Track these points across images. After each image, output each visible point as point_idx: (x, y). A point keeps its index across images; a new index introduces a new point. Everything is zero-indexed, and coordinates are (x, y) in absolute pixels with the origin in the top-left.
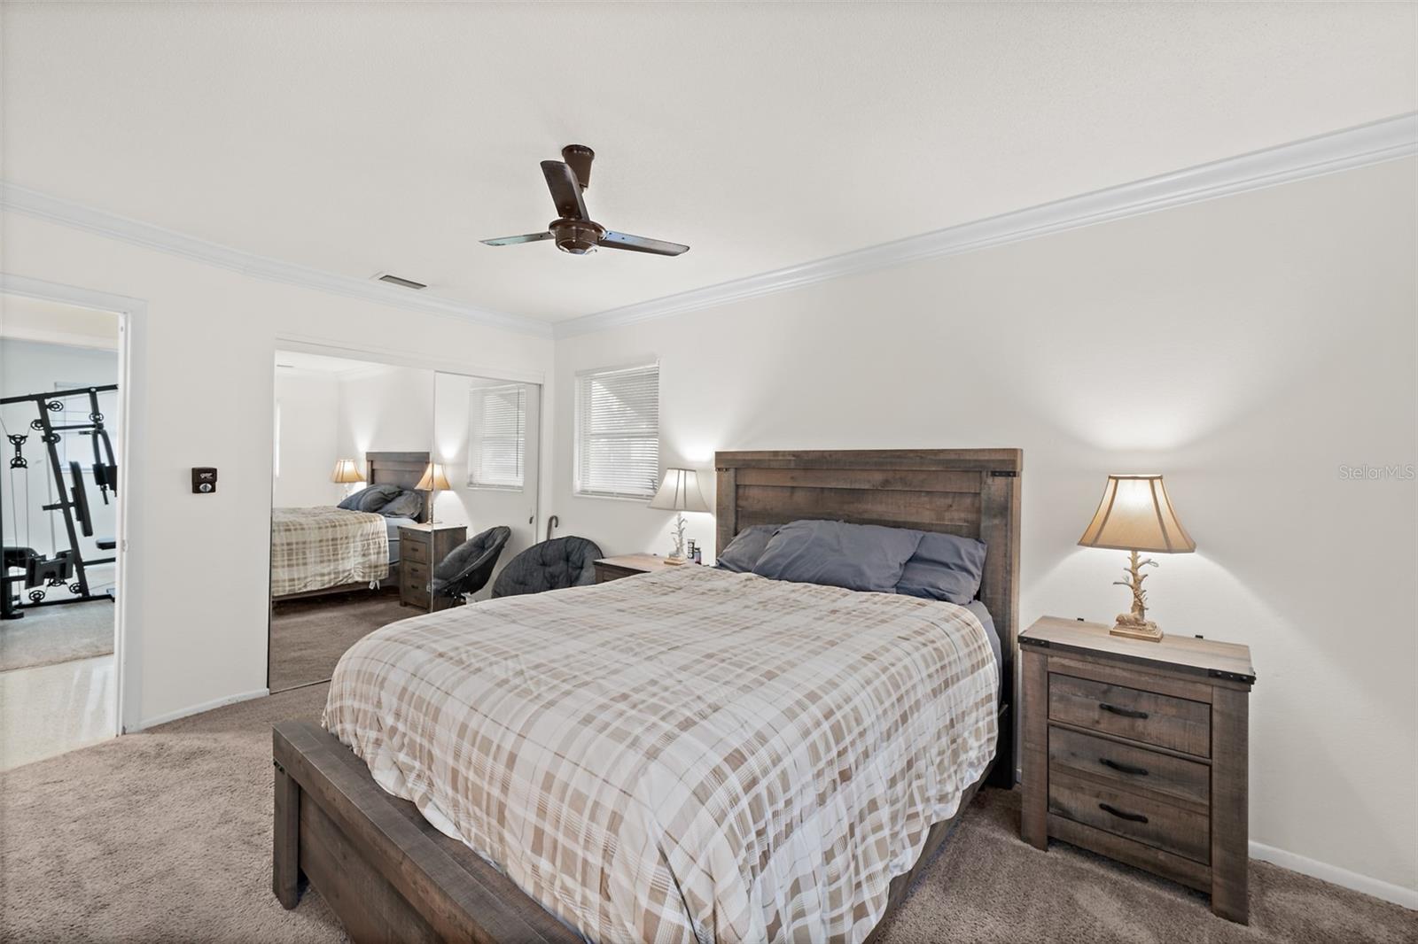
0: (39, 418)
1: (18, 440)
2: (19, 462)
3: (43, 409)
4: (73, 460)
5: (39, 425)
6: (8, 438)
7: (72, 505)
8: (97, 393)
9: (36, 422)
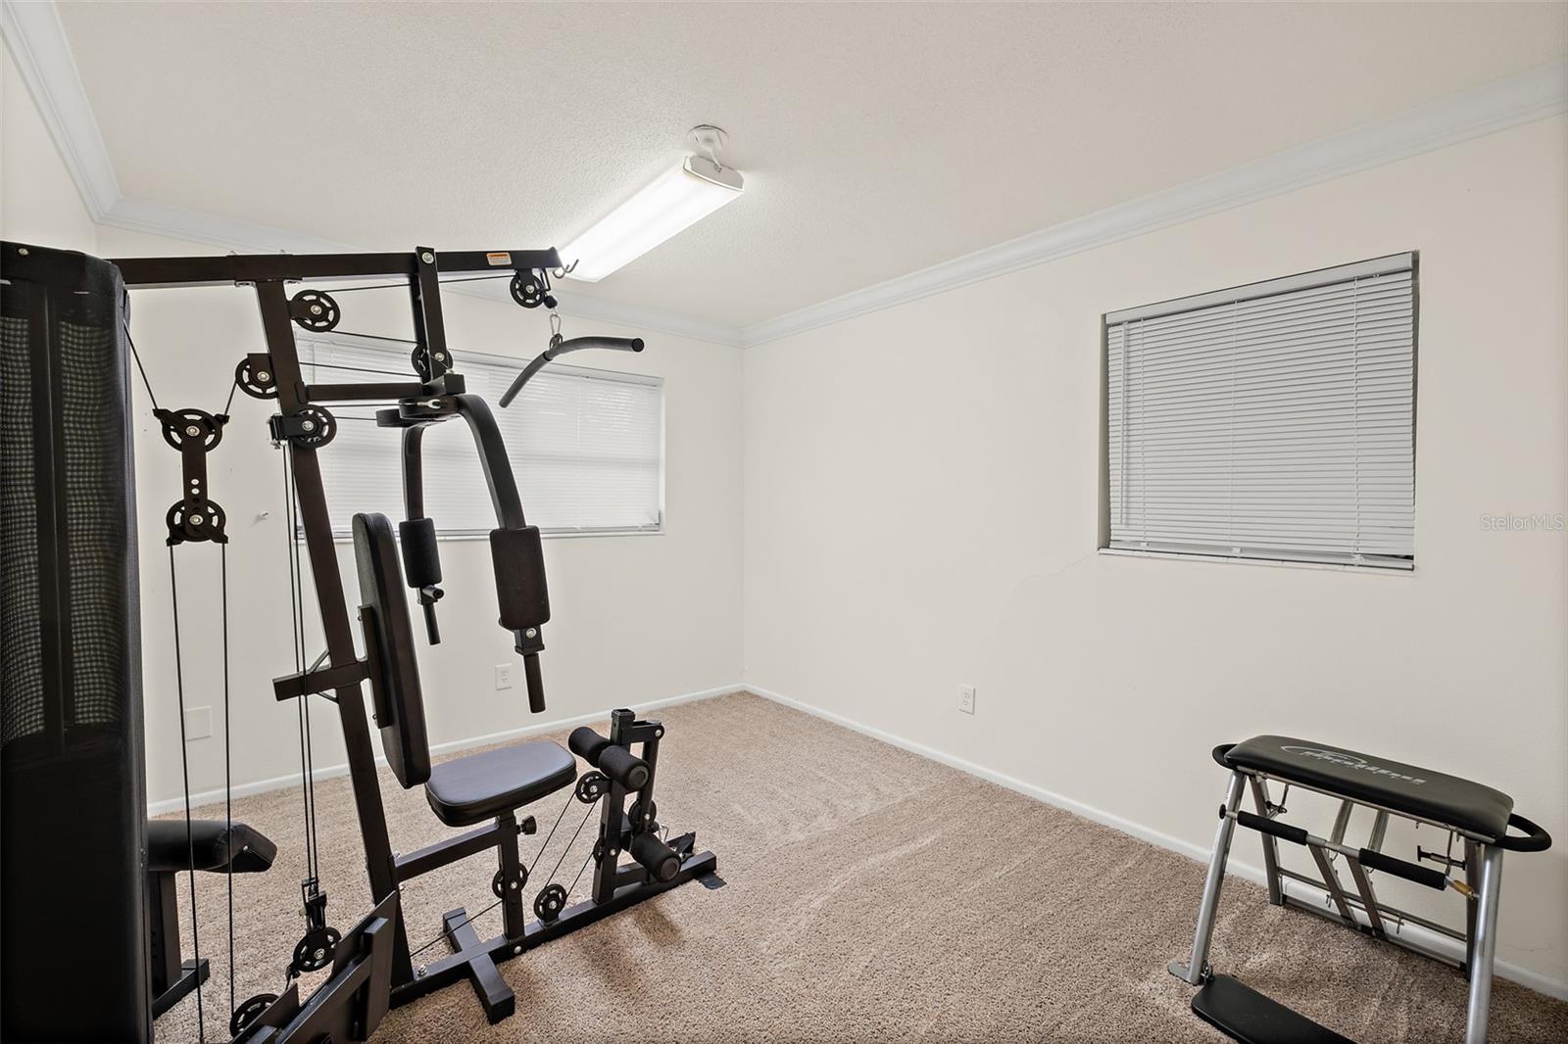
0: (263, 348)
1: (193, 431)
2: (197, 520)
3: (278, 316)
4: (369, 510)
5: (264, 376)
6: (158, 424)
7: (364, 670)
8: (441, 277)
9: (252, 363)
